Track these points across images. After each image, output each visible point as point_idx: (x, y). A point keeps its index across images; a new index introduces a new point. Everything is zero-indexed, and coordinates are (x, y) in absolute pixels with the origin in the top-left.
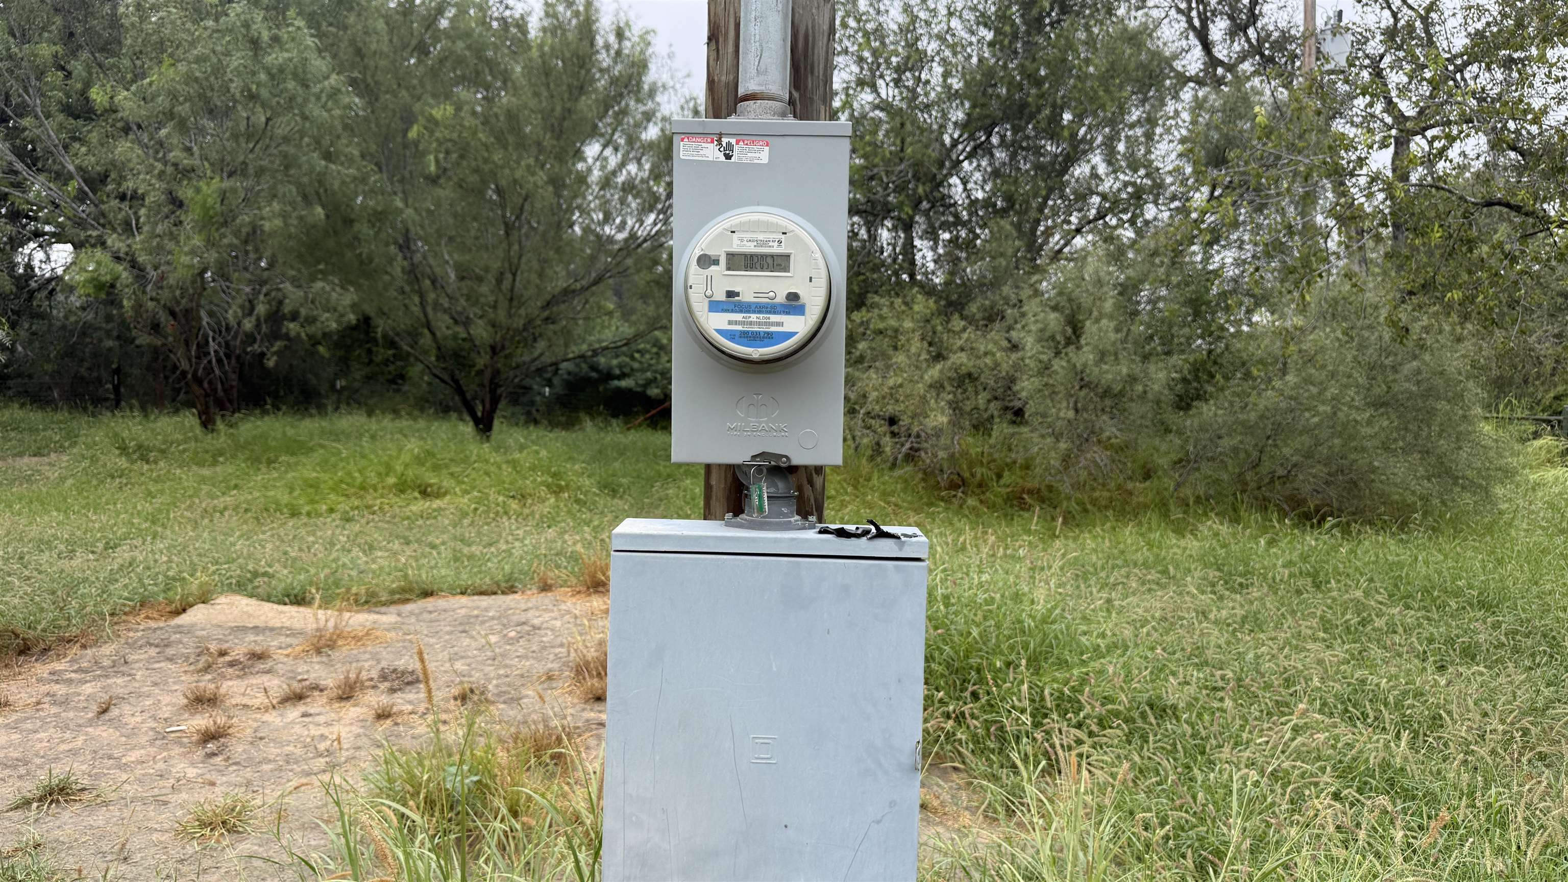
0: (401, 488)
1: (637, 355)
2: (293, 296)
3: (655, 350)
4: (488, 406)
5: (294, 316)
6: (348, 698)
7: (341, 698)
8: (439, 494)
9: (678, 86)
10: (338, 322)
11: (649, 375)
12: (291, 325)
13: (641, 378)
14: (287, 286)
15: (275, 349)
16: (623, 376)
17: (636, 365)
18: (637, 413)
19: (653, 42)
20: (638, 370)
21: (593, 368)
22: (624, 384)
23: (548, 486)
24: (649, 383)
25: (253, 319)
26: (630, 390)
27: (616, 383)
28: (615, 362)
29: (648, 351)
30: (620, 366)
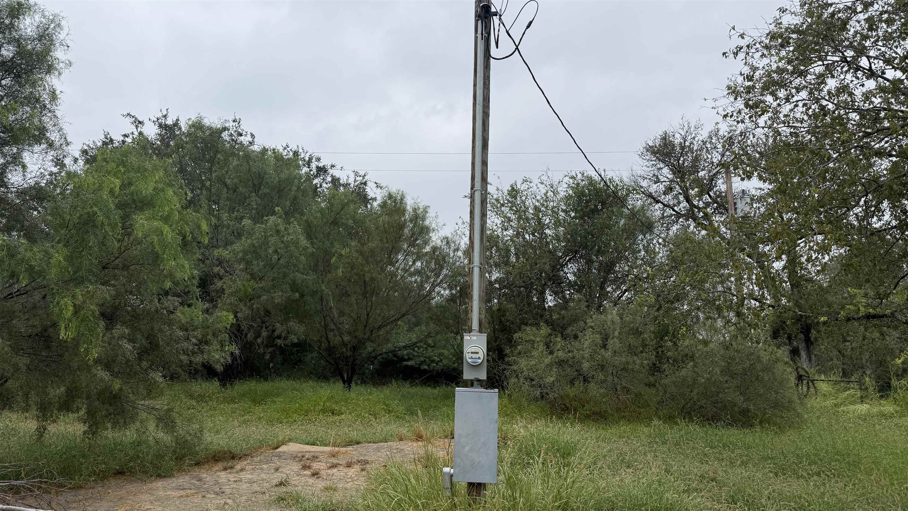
0: (324, 411)
1: (416, 349)
2: (280, 329)
3: (425, 346)
4: (350, 375)
5: (279, 337)
6: (350, 467)
7: (348, 467)
8: (340, 413)
9: (439, 229)
10: (298, 339)
11: (422, 359)
12: (279, 341)
13: (418, 360)
14: (278, 325)
15: (269, 351)
16: (409, 359)
17: (416, 354)
18: (416, 378)
19: (429, 211)
20: (416, 356)
21: (395, 356)
22: (409, 363)
23: (385, 410)
24: (422, 362)
25: (261, 338)
26: (412, 367)
27: (406, 363)
28: (405, 352)
29: (422, 347)
30: (408, 354)
